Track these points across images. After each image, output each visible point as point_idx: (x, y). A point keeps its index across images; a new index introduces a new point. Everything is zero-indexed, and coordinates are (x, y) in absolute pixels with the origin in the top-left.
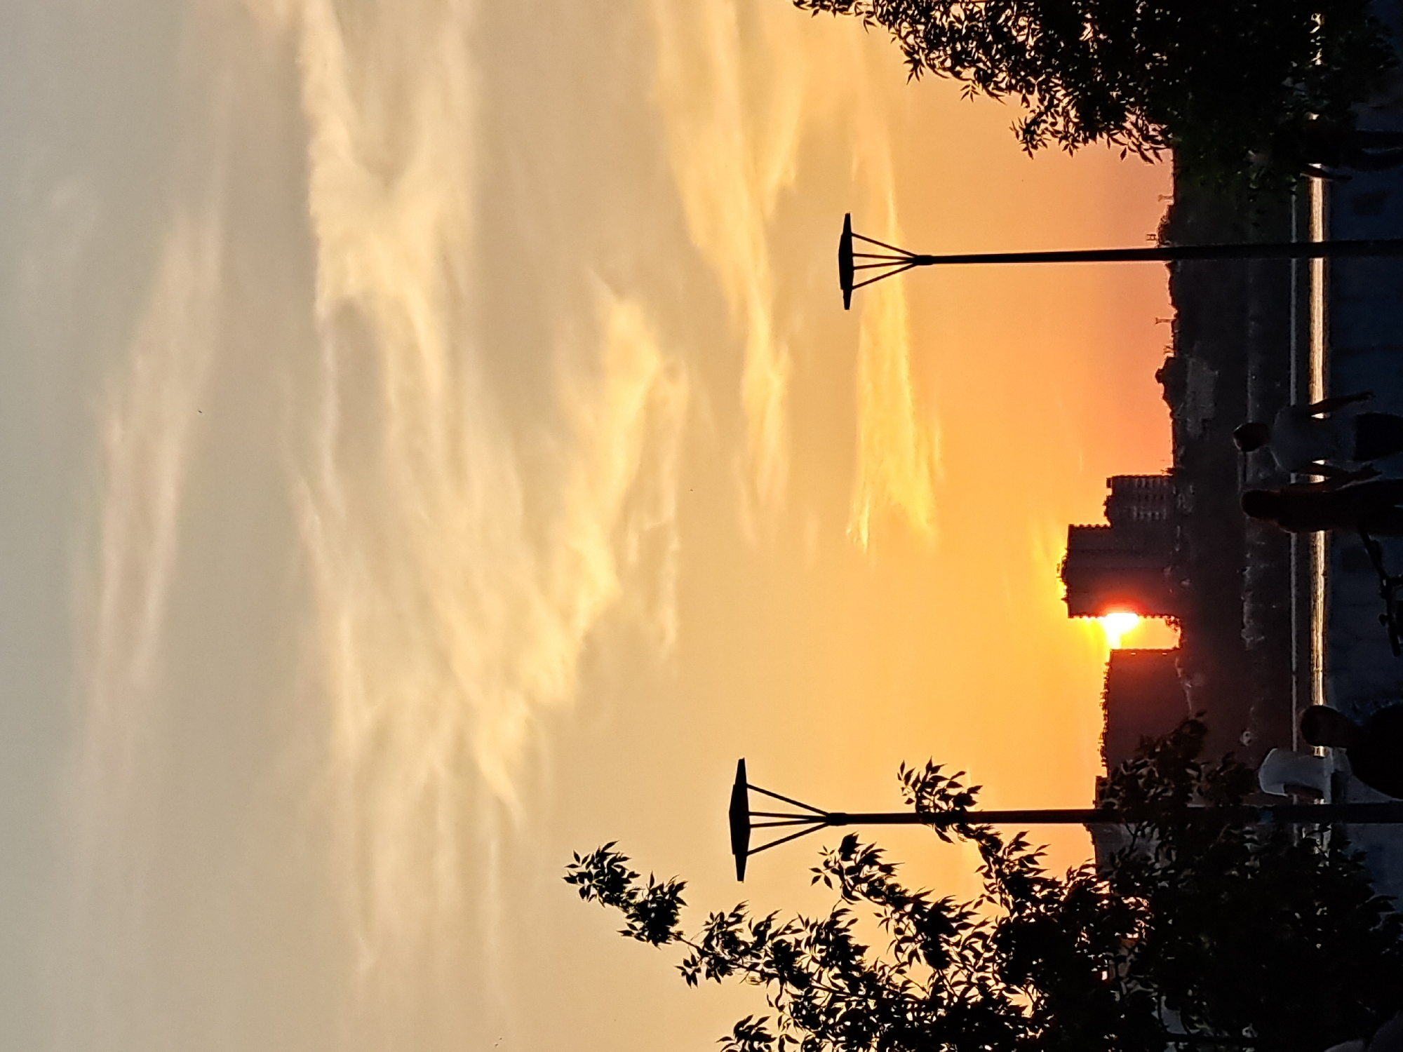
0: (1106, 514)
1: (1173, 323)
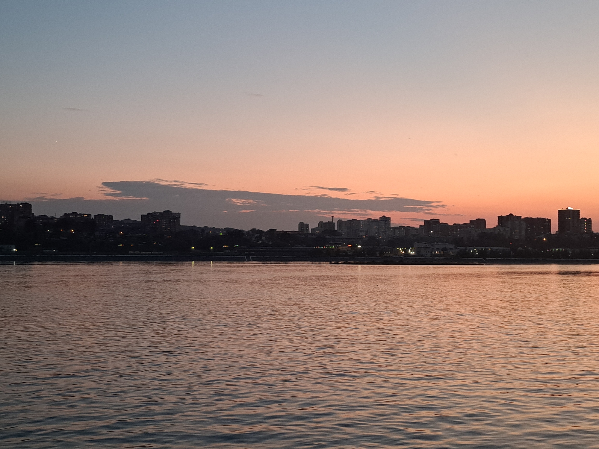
0: (582, 218)
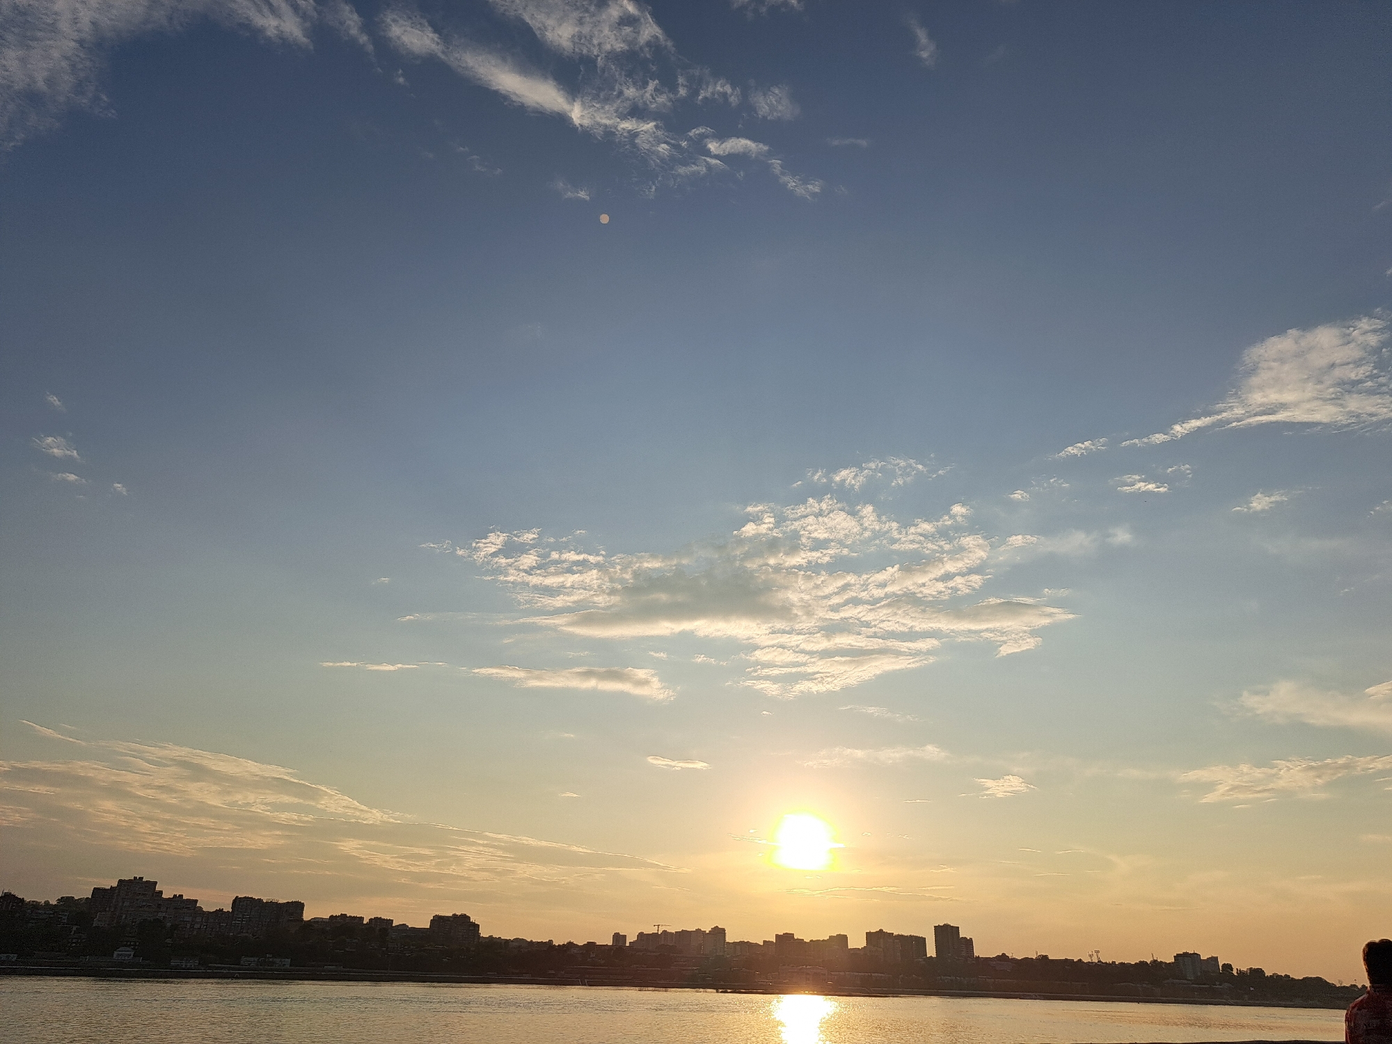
0: (963, 937)
1: (1018, 959)
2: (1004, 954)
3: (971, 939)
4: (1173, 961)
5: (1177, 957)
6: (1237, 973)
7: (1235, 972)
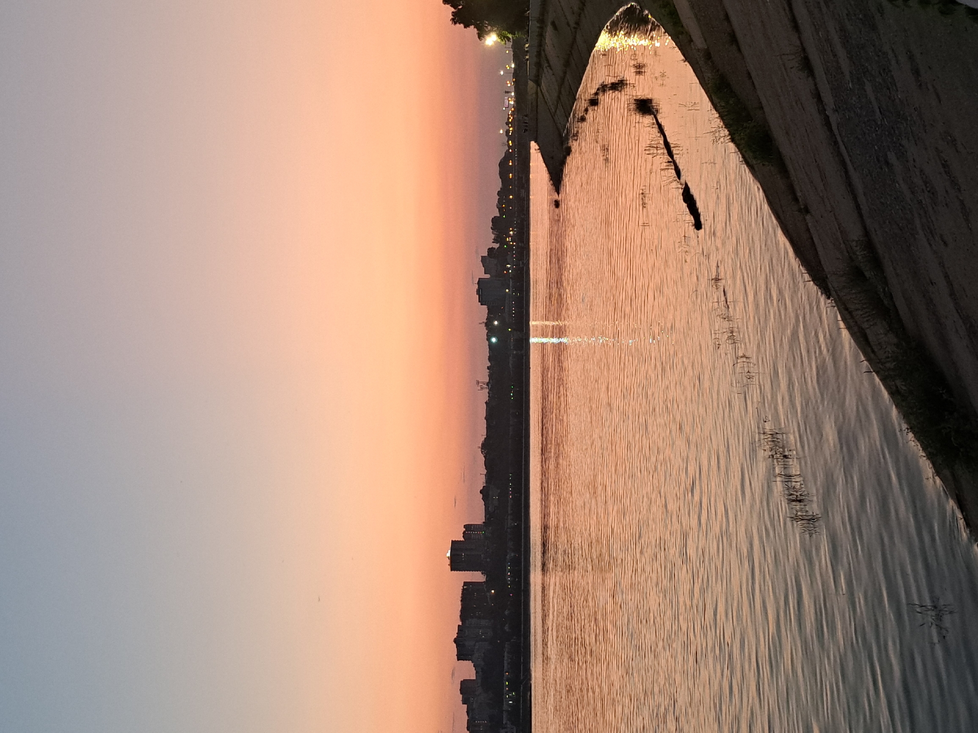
0: (463, 537)
1: (485, 475)
2: (481, 492)
3: (465, 526)
4: (485, 307)
5: (482, 301)
6: (497, 243)
7: (496, 246)
